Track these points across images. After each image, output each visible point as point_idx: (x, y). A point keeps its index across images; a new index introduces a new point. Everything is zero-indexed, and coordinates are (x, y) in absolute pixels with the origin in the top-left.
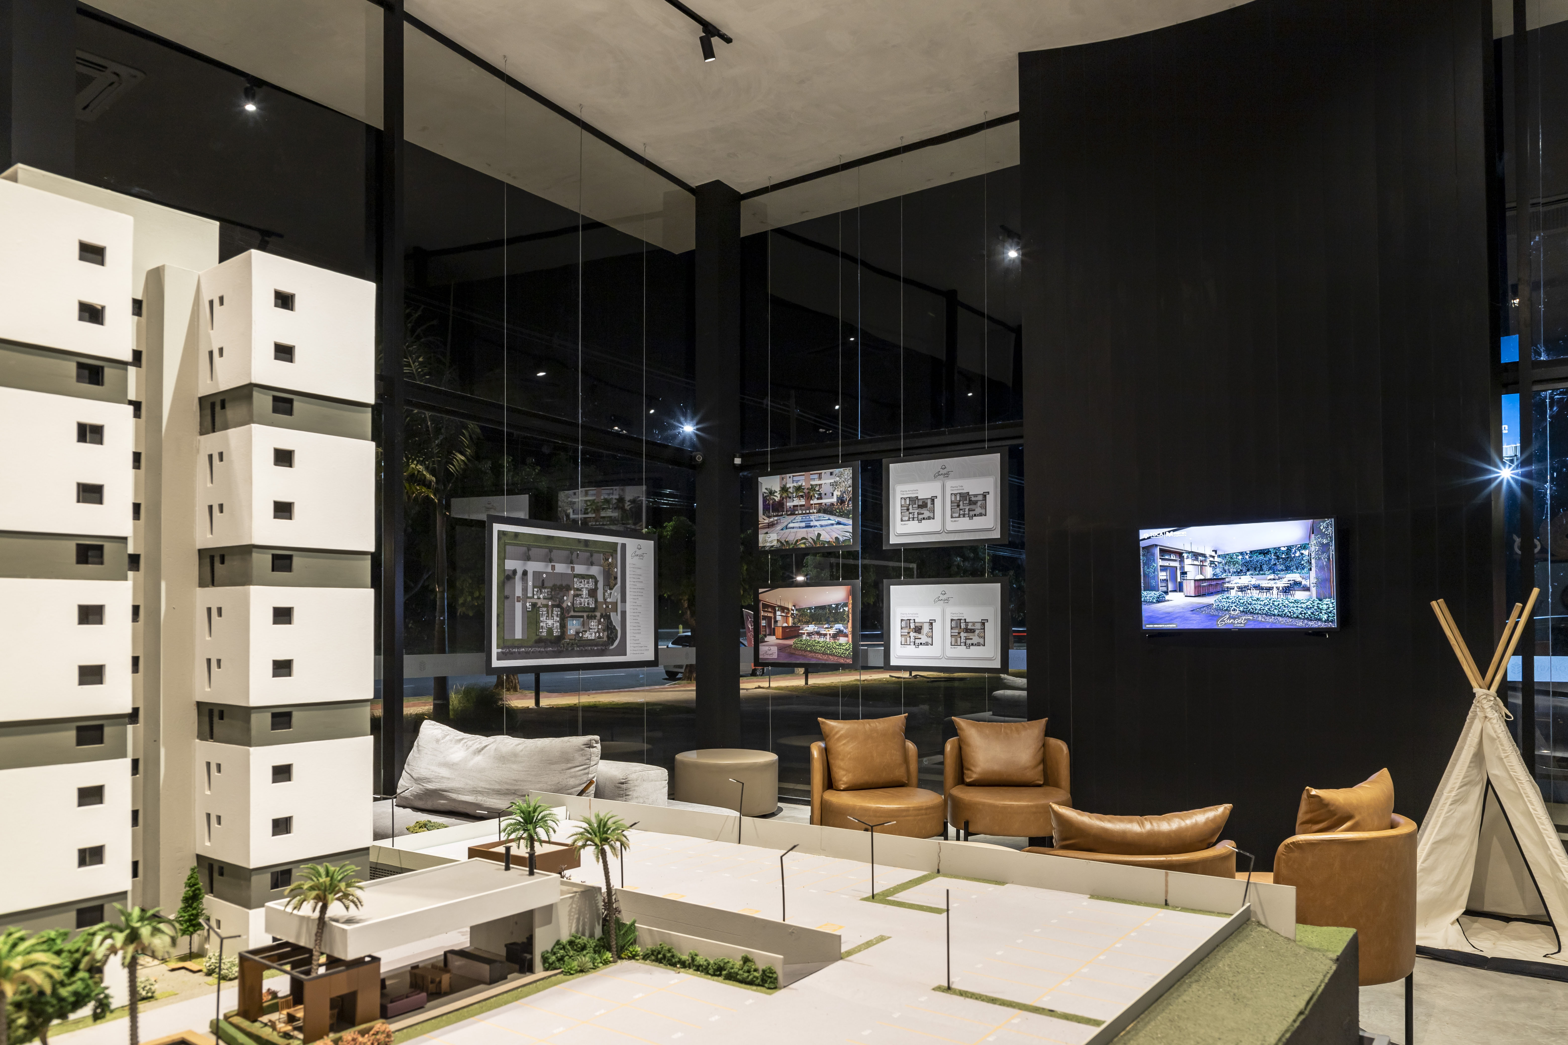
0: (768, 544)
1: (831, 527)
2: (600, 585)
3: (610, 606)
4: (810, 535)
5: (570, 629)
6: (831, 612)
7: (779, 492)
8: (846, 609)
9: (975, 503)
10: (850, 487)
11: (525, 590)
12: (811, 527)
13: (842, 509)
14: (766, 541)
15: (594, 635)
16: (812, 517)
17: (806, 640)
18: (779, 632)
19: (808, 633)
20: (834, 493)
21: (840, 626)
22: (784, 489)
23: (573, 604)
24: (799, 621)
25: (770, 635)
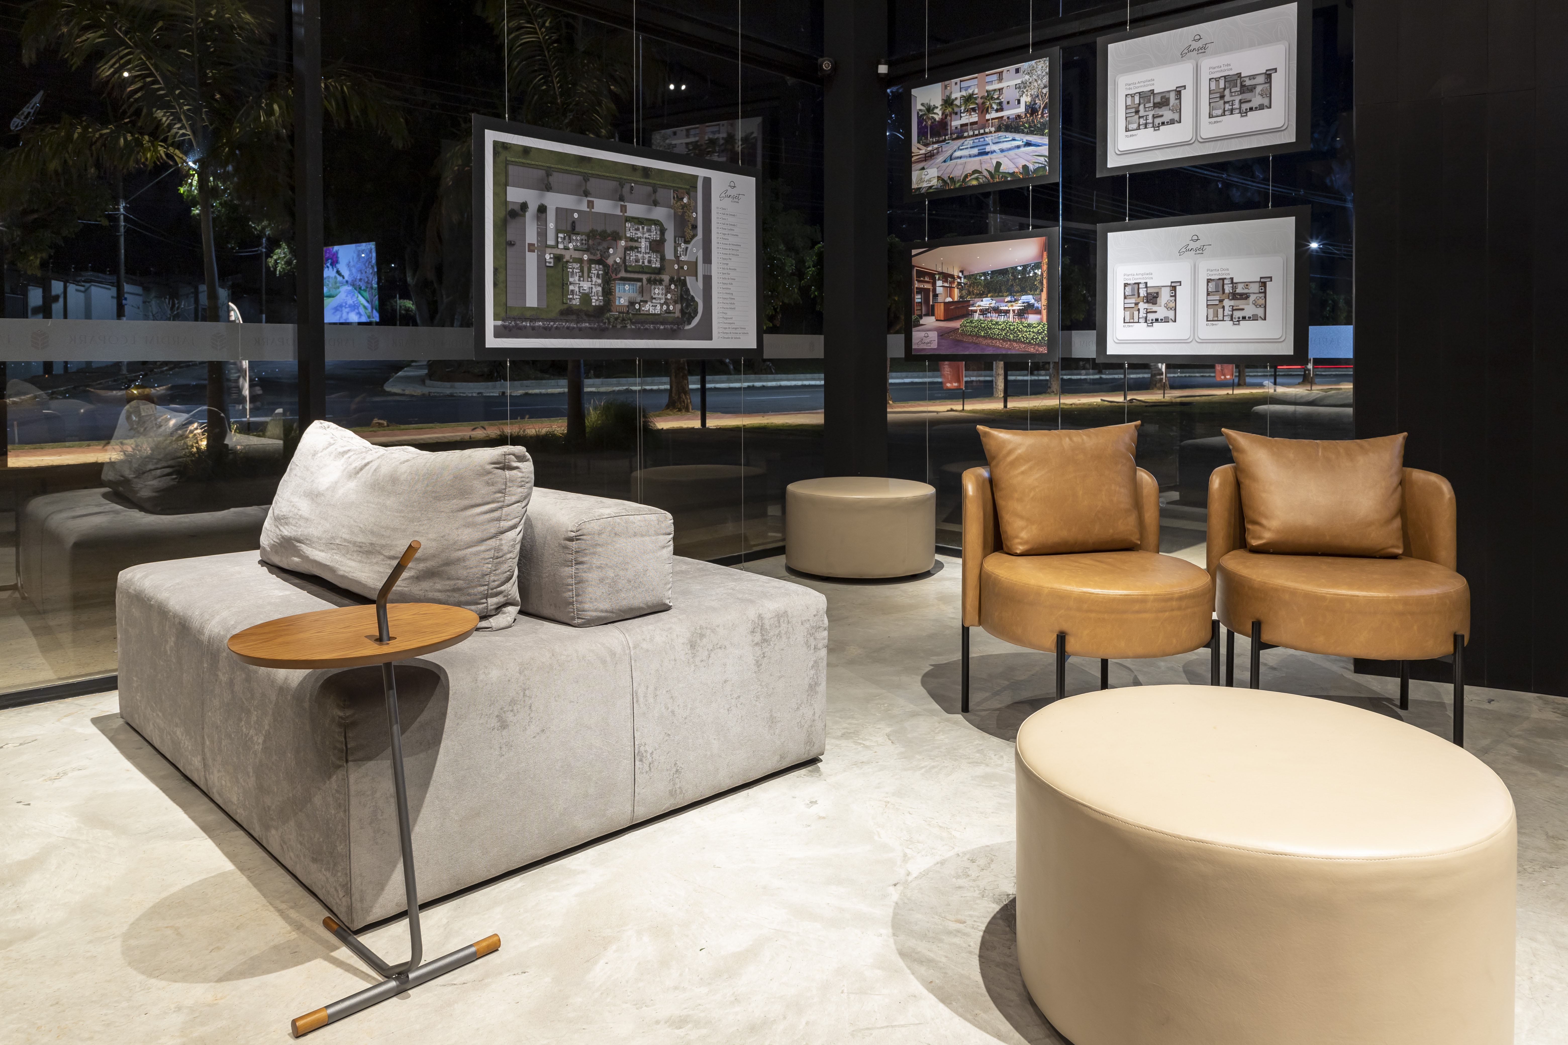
0: (925, 185)
1: (1017, 151)
2: (670, 235)
3: (685, 268)
4: (985, 166)
5: (620, 298)
6: (1015, 278)
7: (940, 107)
8: (1039, 272)
9: (1251, 89)
10: (1045, 87)
11: (542, 234)
12: (987, 153)
13: (1033, 121)
14: (921, 180)
15: (658, 307)
16: (988, 139)
17: (979, 320)
18: (940, 310)
19: (981, 311)
20: (1021, 99)
21: (1029, 298)
22: (948, 102)
23: (624, 260)
24: (969, 293)
25: (927, 315)
